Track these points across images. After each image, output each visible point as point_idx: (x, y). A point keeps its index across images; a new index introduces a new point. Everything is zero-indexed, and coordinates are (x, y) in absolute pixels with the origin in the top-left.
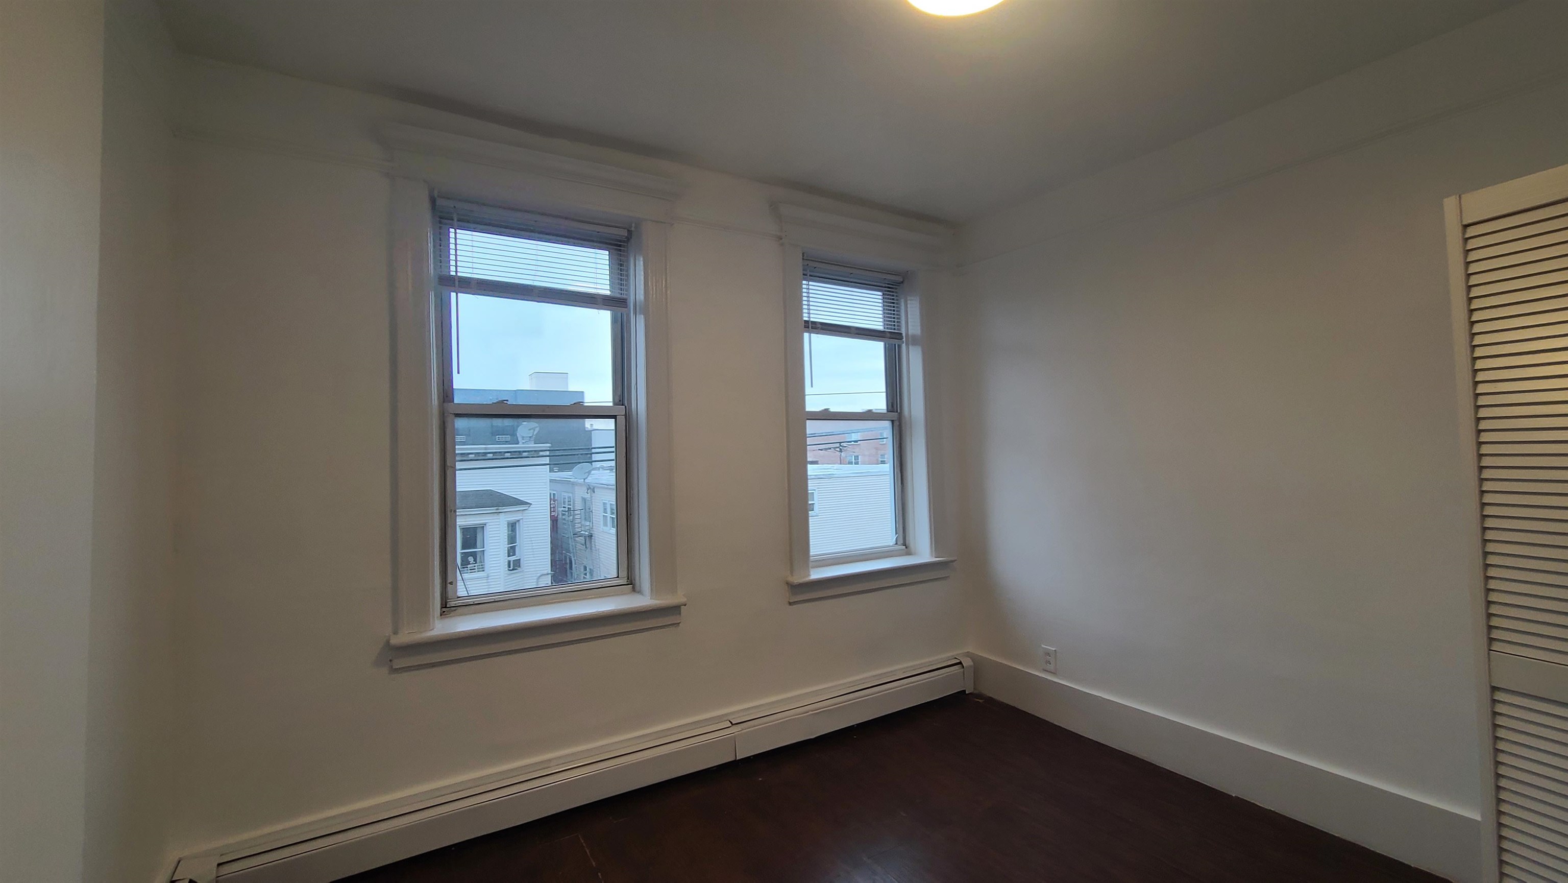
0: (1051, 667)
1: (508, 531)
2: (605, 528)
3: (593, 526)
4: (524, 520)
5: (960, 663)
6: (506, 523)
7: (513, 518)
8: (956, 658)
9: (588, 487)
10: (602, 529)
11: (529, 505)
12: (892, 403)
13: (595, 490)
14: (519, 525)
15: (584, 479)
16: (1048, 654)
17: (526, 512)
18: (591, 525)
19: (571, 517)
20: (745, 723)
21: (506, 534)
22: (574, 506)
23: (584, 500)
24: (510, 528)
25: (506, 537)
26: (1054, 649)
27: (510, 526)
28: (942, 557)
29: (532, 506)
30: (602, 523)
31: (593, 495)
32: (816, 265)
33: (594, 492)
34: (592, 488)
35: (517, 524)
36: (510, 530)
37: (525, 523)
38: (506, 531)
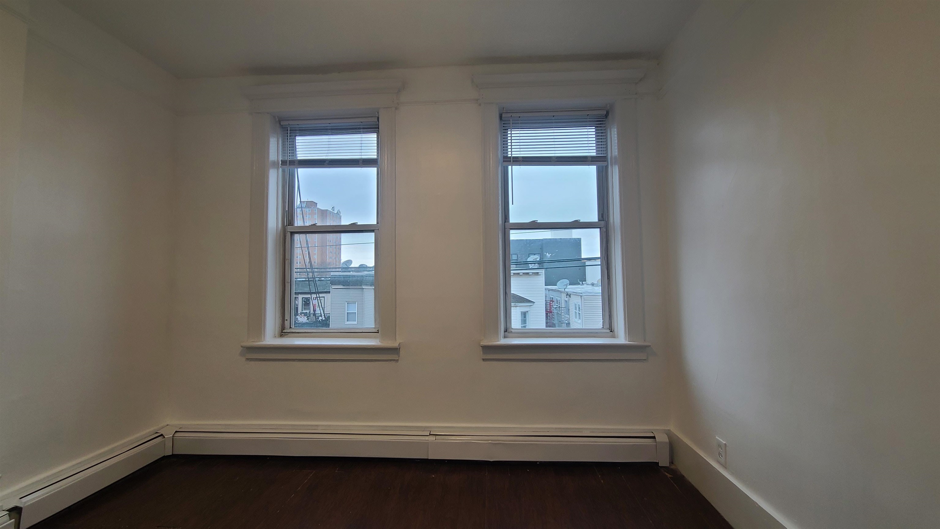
0: (722, 460)
1: (522, 317)
2: (576, 319)
3: (570, 317)
4: (531, 312)
5: (654, 437)
6: (520, 312)
7: (524, 310)
8: (652, 432)
9: (567, 294)
10: (575, 320)
11: (533, 303)
12: (602, 214)
13: (571, 296)
14: (528, 314)
15: (564, 289)
16: (719, 445)
17: (532, 307)
18: (569, 317)
19: (560, 312)
20: (440, 436)
21: (520, 319)
22: (561, 305)
23: (566, 301)
24: (523, 316)
25: (520, 320)
26: (724, 442)
27: (523, 314)
28: (634, 342)
29: (535, 304)
30: (574, 316)
31: (570, 299)
32: (518, 115)
33: (570, 297)
34: (569, 294)
35: (527, 313)
36: (523, 317)
37: (531, 313)
38: (520, 317)
